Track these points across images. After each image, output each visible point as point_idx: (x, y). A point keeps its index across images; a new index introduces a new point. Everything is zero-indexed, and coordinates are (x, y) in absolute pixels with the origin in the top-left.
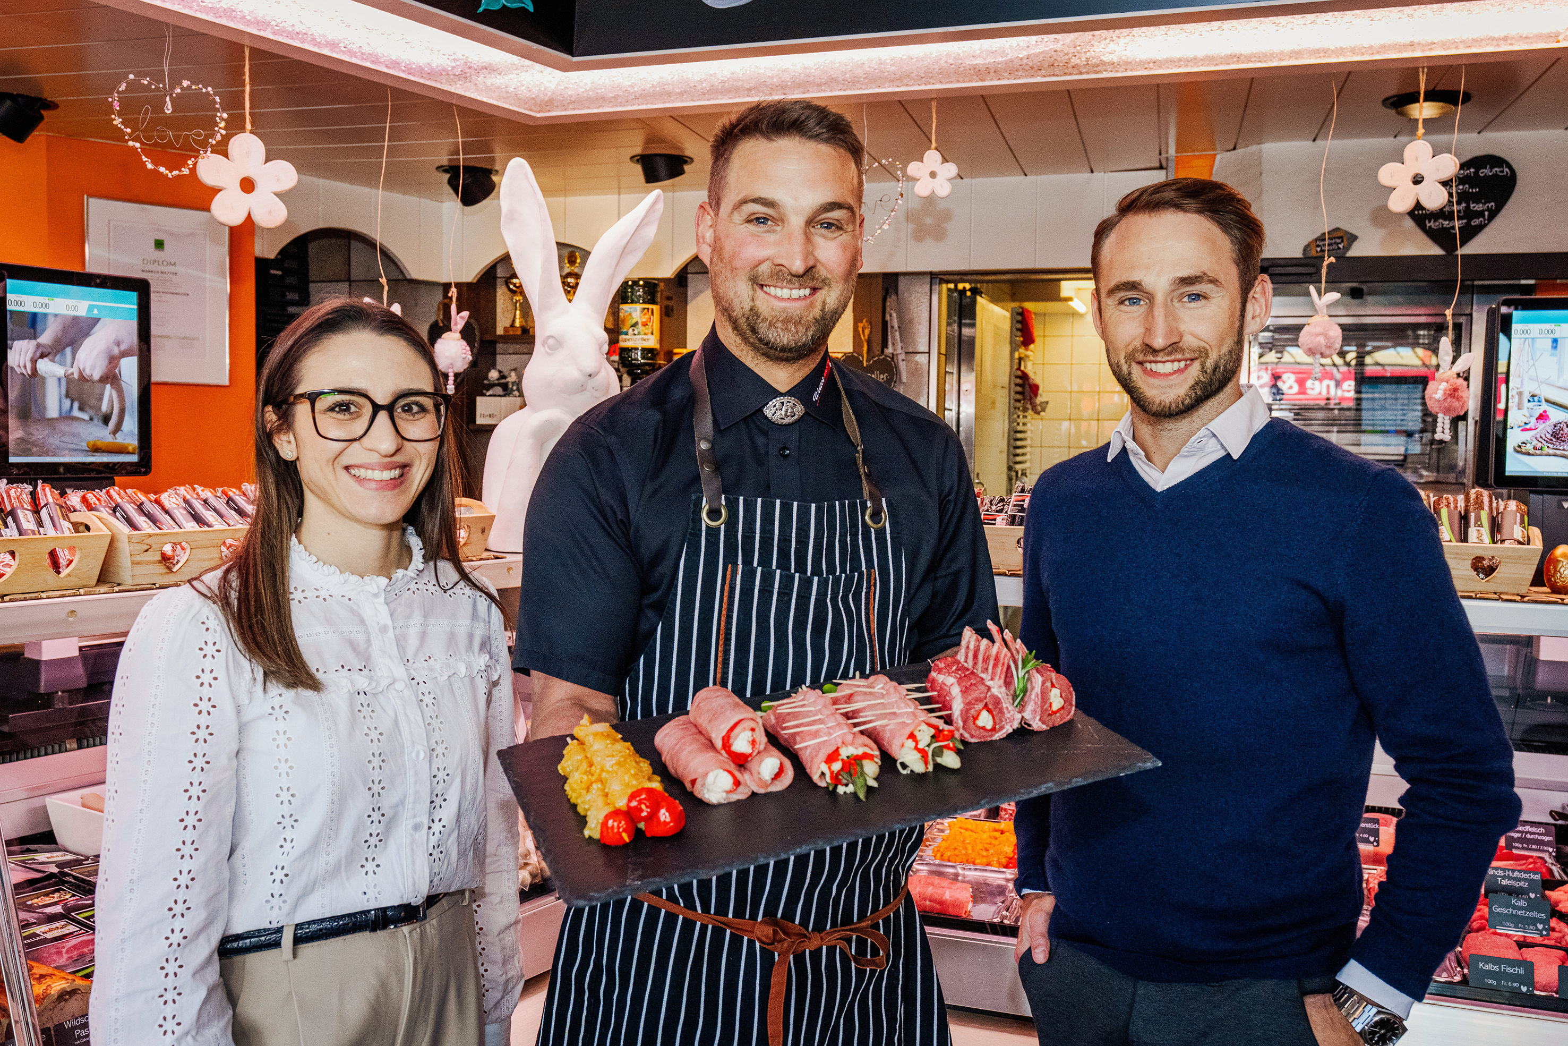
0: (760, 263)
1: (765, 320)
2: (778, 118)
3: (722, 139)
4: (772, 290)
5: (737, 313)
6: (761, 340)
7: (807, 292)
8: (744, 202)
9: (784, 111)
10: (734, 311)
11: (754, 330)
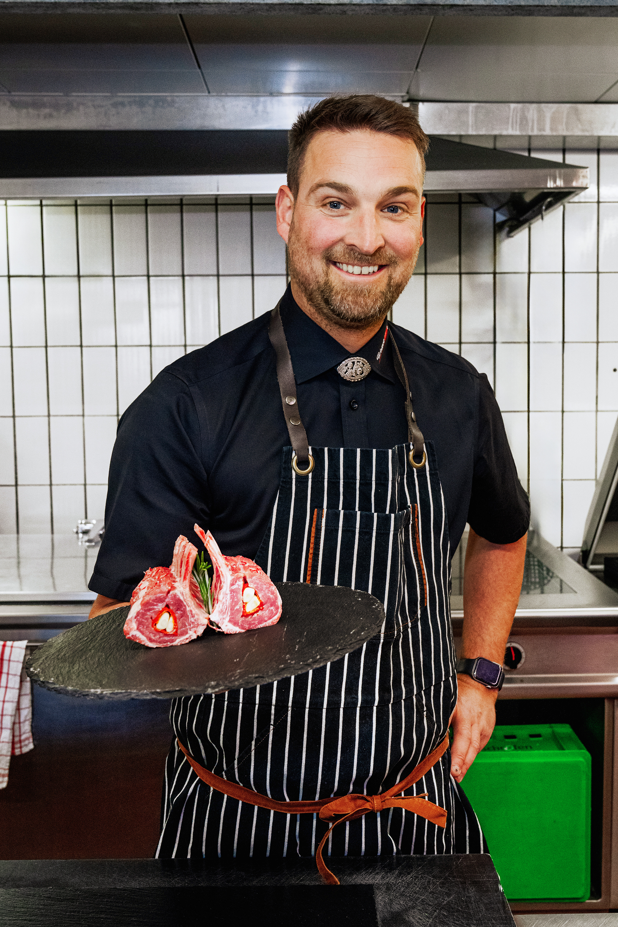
0: (335, 243)
1: (337, 293)
2: (351, 112)
3: (300, 129)
4: (345, 267)
5: (313, 286)
6: (333, 311)
7: (376, 268)
8: (320, 185)
9: (357, 105)
10: (310, 285)
11: (327, 302)
